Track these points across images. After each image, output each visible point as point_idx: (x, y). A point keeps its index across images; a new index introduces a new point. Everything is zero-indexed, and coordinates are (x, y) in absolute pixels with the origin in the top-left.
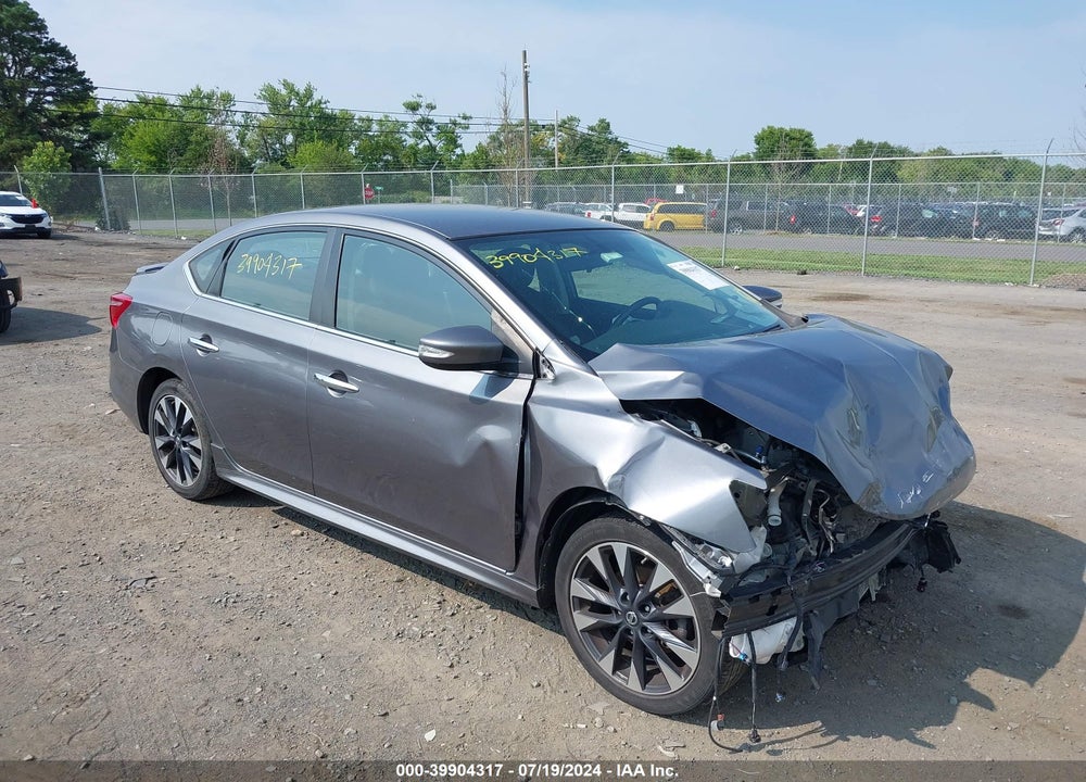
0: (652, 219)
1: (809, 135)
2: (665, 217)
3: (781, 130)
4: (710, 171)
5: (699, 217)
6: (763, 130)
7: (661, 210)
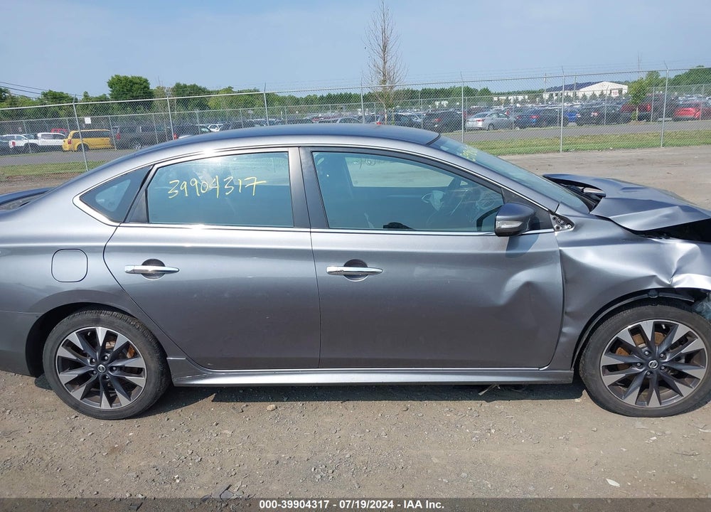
0: (69, 143)
1: (146, 81)
2: (78, 142)
3: (126, 78)
4: (90, 107)
5: (107, 140)
6: (113, 78)
7: (76, 136)
